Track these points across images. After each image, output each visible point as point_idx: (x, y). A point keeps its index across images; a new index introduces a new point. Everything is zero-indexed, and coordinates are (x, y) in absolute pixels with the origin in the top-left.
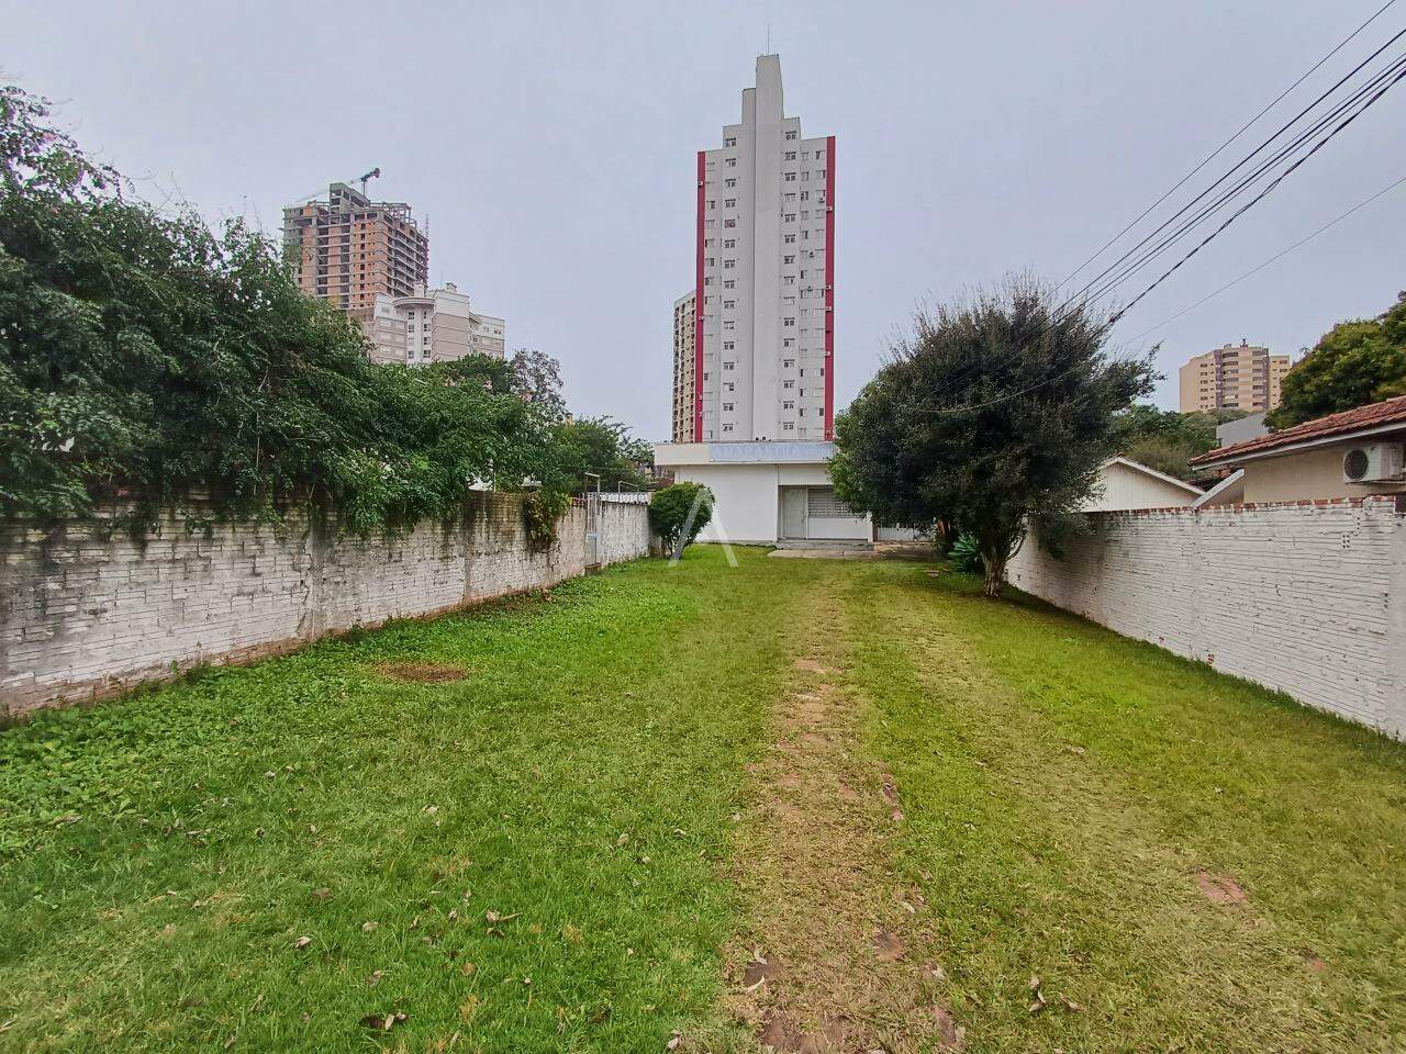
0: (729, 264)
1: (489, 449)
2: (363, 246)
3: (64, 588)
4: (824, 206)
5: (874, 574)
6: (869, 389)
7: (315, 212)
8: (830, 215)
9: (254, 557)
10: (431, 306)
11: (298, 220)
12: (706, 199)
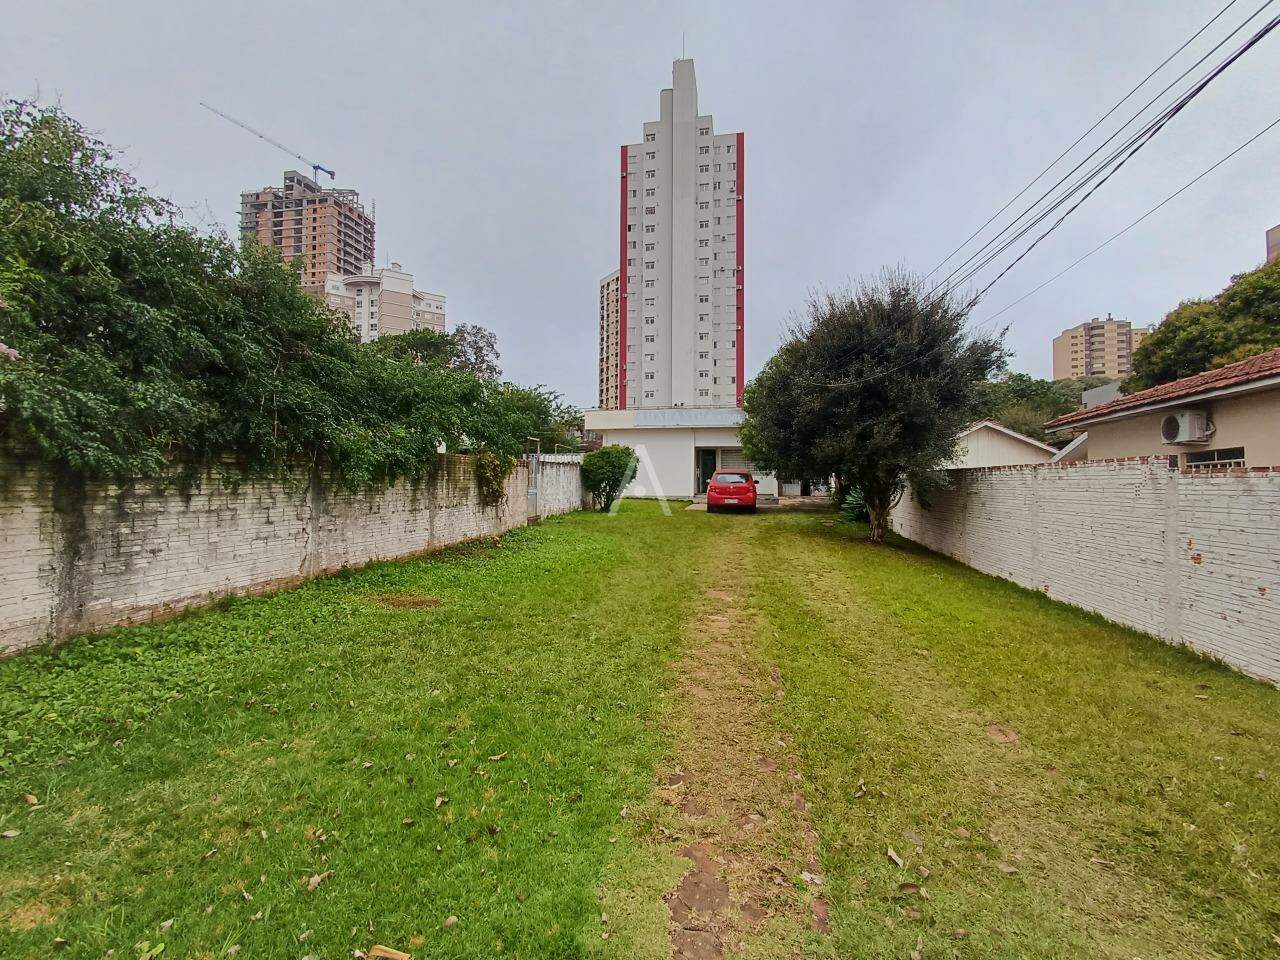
0: (650, 247)
1: (454, 419)
2: (314, 228)
3: (133, 533)
4: (734, 195)
5: (778, 524)
6: (773, 363)
7: (270, 197)
8: (740, 203)
9: (268, 508)
10: (378, 284)
11: (255, 204)
12: (629, 189)
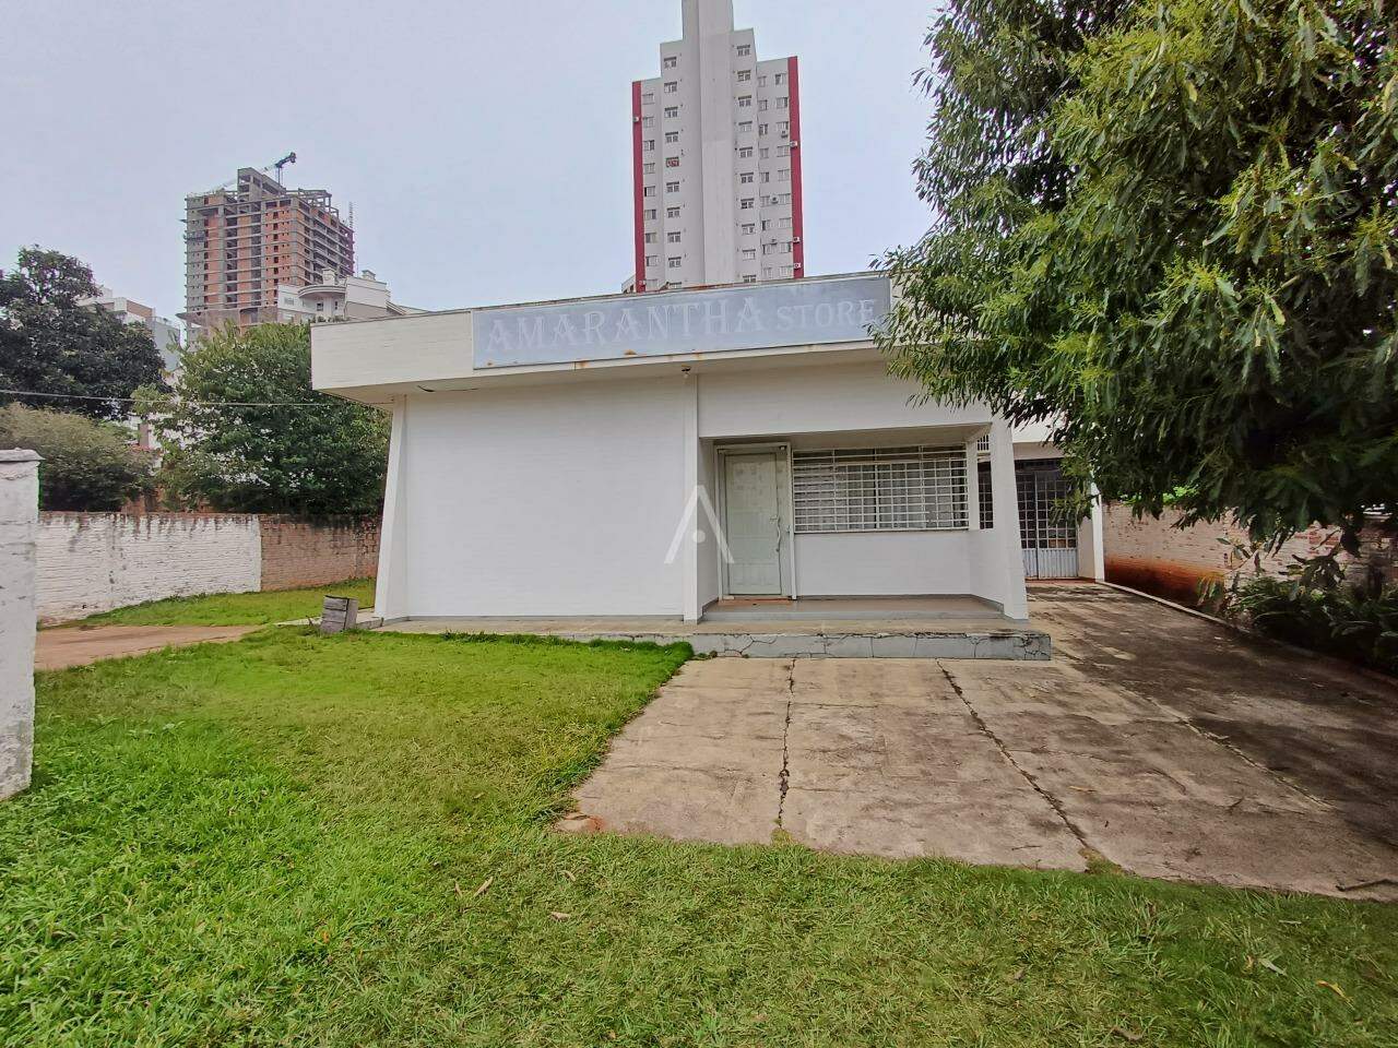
0: (673, 212)
2: (276, 236)
4: (787, 142)
7: (221, 200)
8: (795, 151)
10: (342, 295)
11: (203, 210)
12: (644, 139)
